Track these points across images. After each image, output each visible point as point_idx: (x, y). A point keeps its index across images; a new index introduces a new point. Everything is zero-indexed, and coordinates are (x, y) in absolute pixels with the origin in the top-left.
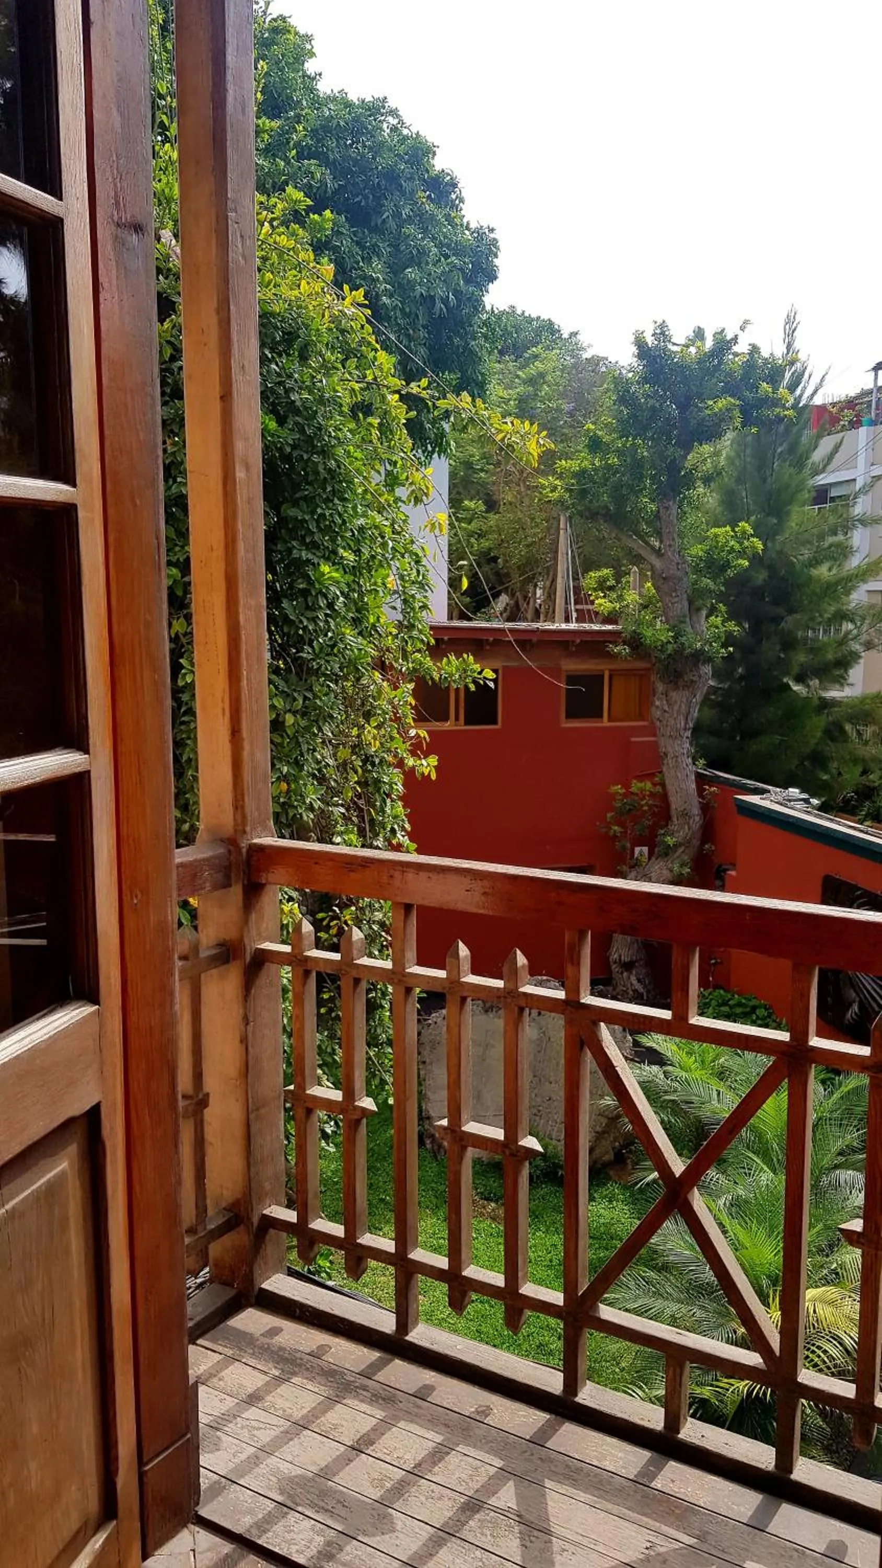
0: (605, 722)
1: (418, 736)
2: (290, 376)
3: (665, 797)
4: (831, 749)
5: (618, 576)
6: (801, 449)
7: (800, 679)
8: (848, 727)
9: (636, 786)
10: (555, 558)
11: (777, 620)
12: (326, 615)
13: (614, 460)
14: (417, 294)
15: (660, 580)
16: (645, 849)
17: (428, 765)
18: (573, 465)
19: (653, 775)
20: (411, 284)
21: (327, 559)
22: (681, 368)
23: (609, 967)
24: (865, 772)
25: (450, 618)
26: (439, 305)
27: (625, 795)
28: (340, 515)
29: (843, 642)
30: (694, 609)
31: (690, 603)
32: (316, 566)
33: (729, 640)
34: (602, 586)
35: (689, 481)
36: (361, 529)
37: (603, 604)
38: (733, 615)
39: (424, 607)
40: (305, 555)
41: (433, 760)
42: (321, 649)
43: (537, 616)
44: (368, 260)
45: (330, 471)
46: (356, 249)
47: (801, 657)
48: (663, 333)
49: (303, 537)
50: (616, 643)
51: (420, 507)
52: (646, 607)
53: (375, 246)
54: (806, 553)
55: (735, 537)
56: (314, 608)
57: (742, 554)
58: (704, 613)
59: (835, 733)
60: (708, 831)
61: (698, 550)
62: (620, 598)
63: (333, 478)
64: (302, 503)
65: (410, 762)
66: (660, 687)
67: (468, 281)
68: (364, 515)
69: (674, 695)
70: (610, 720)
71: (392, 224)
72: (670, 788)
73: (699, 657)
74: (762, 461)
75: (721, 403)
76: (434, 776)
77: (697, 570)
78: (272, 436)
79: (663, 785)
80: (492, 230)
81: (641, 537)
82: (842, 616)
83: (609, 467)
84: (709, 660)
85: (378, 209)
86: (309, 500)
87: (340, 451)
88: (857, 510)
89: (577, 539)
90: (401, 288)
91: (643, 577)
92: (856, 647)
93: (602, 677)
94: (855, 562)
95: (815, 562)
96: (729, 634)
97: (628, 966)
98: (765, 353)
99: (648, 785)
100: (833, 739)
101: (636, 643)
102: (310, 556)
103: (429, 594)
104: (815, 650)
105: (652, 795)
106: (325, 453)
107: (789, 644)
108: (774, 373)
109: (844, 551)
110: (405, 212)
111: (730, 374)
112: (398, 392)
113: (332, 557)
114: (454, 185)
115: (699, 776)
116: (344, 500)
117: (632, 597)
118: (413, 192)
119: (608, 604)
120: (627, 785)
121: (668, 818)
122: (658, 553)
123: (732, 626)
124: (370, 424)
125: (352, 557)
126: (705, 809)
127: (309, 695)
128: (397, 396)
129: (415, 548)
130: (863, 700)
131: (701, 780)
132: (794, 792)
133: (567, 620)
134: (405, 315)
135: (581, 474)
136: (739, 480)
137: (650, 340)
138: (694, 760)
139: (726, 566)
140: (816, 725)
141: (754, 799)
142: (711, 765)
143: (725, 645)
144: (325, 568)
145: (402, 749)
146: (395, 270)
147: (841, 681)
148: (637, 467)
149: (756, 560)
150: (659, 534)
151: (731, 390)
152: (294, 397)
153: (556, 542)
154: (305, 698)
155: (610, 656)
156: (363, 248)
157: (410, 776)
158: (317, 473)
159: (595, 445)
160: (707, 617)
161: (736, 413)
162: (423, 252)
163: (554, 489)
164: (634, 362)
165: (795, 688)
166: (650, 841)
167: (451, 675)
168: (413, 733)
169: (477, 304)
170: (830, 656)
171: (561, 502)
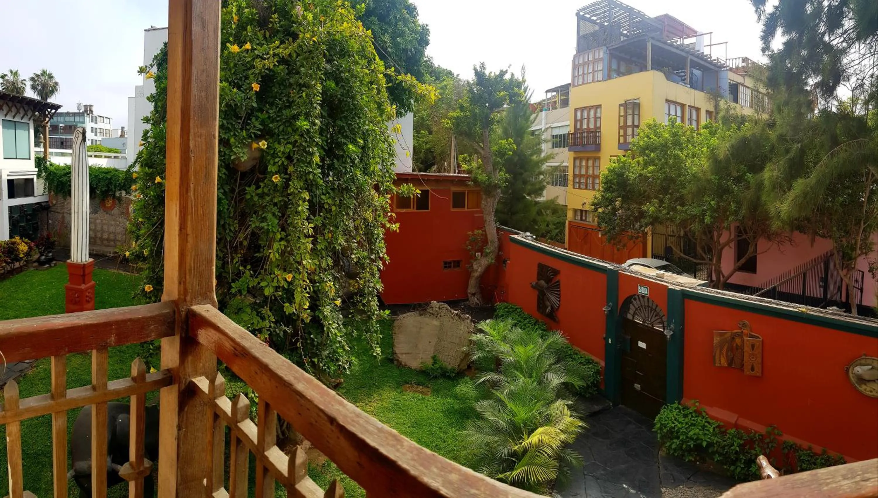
0: (466, 209)
1: (391, 215)
2: (342, 66)
3: (486, 235)
4: (539, 218)
5: (470, 156)
6: (527, 115)
7: (529, 195)
8: (543, 211)
9: (476, 232)
10: (450, 151)
11: (521, 174)
12: (351, 166)
13: (468, 114)
14: (401, 48)
15: (484, 158)
16: (479, 254)
17: (395, 227)
18: (455, 114)
19: (482, 228)
20: (399, 43)
21: (352, 143)
22: (489, 79)
23: (467, 296)
24: (547, 226)
25: (413, 171)
26: (409, 53)
27: (473, 235)
28: (358, 124)
29: (541, 182)
30: (494, 169)
31: (493, 167)
32: (347, 145)
33: (506, 180)
34: (464, 160)
35: (492, 122)
36: (367, 130)
37: (464, 166)
38: (507, 172)
39: (392, 164)
40: (343, 140)
41: (398, 225)
42: (347, 180)
43: (444, 172)
44: (383, 34)
45: (354, 105)
46: (380, 30)
47: (529, 187)
48: (483, 66)
49: (343, 133)
50: (469, 181)
51: (390, 122)
52: (479, 168)
53: (386, 29)
54: (529, 152)
55: (508, 144)
56: (345, 163)
57: (510, 150)
58: (498, 170)
59: (539, 213)
60: (500, 248)
61: (495, 148)
62: (471, 165)
63: (356, 108)
64: (343, 119)
65: (388, 225)
66: (484, 197)
67: (419, 44)
68: (368, 125)
69: (489, 200)
70: (468, 208)
71: (393, 21)
72: (488, 233)
73: (496, 186)
74: (516, 117)
75: (502, 94)
76: (398, 231)
77: (495, 155)
78: (333, 90)
79: (485, 231)
80: (427, 25)
81: (477, 142)
82: (541, 173)
83: (466, 116)
84: (500, 187)
85: (388, 15)
86: (345, 117)
87: (358, 97)
88: (543, 137)
89: (457, 145)
90: (396, 45)
91: (478, 158)
92: (545, 184)
93: (465, 193)
94: (543, 155)
95: (532, 155)
96: (506, 179)
97: (474, 295)
98: (516, 77)
99: (480, 232)
100: (539, 215)
101: (475, 181)
102: (345, 141)
103: (394, 159)
104: (533, 184)
105: (482, 235)
106: (353, 98)
107: (525, 182)
108: (519, 85)
109: (540, 151)
110: (398, 16)
111: (505, 84)
112: (382, 73)
113: (354, 142)
114: (415, 8)
115: (497, 228)
116: (359, 118)
117: (474, 165)
118: (401, 10)
119: (467, 167)
120: (473, 231)
121: (487, 243)
122: (483, 149)
123: (507, 175)
124: (373, 88)
125: (362, 142)
126: (499, 239)
127: (342, 199)
128: (382, 75)
129: (390, 140)
130: (547, 202)
131: (498, 229)
132: (528, 233)
133: (455, 173)
134: (397, 56)
135: (457, 118)
136: (509, 124)
137: (479, 69)
138: (496, 222)
139: (505, 154)
140: (534, 211)
141: (515, 236)
142: (501, 224)
143: (505, 182)
144: (350, 146)
145: (385, 221)
146: (393, 39)
147: (540, 195)
148: (474, 115)
149: (515, 152)
150: (483, 141)
151: (505, 89)
152: (342, 75)
153: (451, 146)
154: (341, 200)
155: (467, 185)
156: (382, 30)
157: (388, 232)
158: (349, 106)
159: (462, 108)
160: (499, 172)
161: (507, 98)
162: (404, 32)
163: (448, 123)
164: (474, 77)
165: (527, 198)
166: (481, 250)
167: (404, 192)
168: (389, 214)
169: (422, 54)
170: (537, 187)
171: (451, 128)
